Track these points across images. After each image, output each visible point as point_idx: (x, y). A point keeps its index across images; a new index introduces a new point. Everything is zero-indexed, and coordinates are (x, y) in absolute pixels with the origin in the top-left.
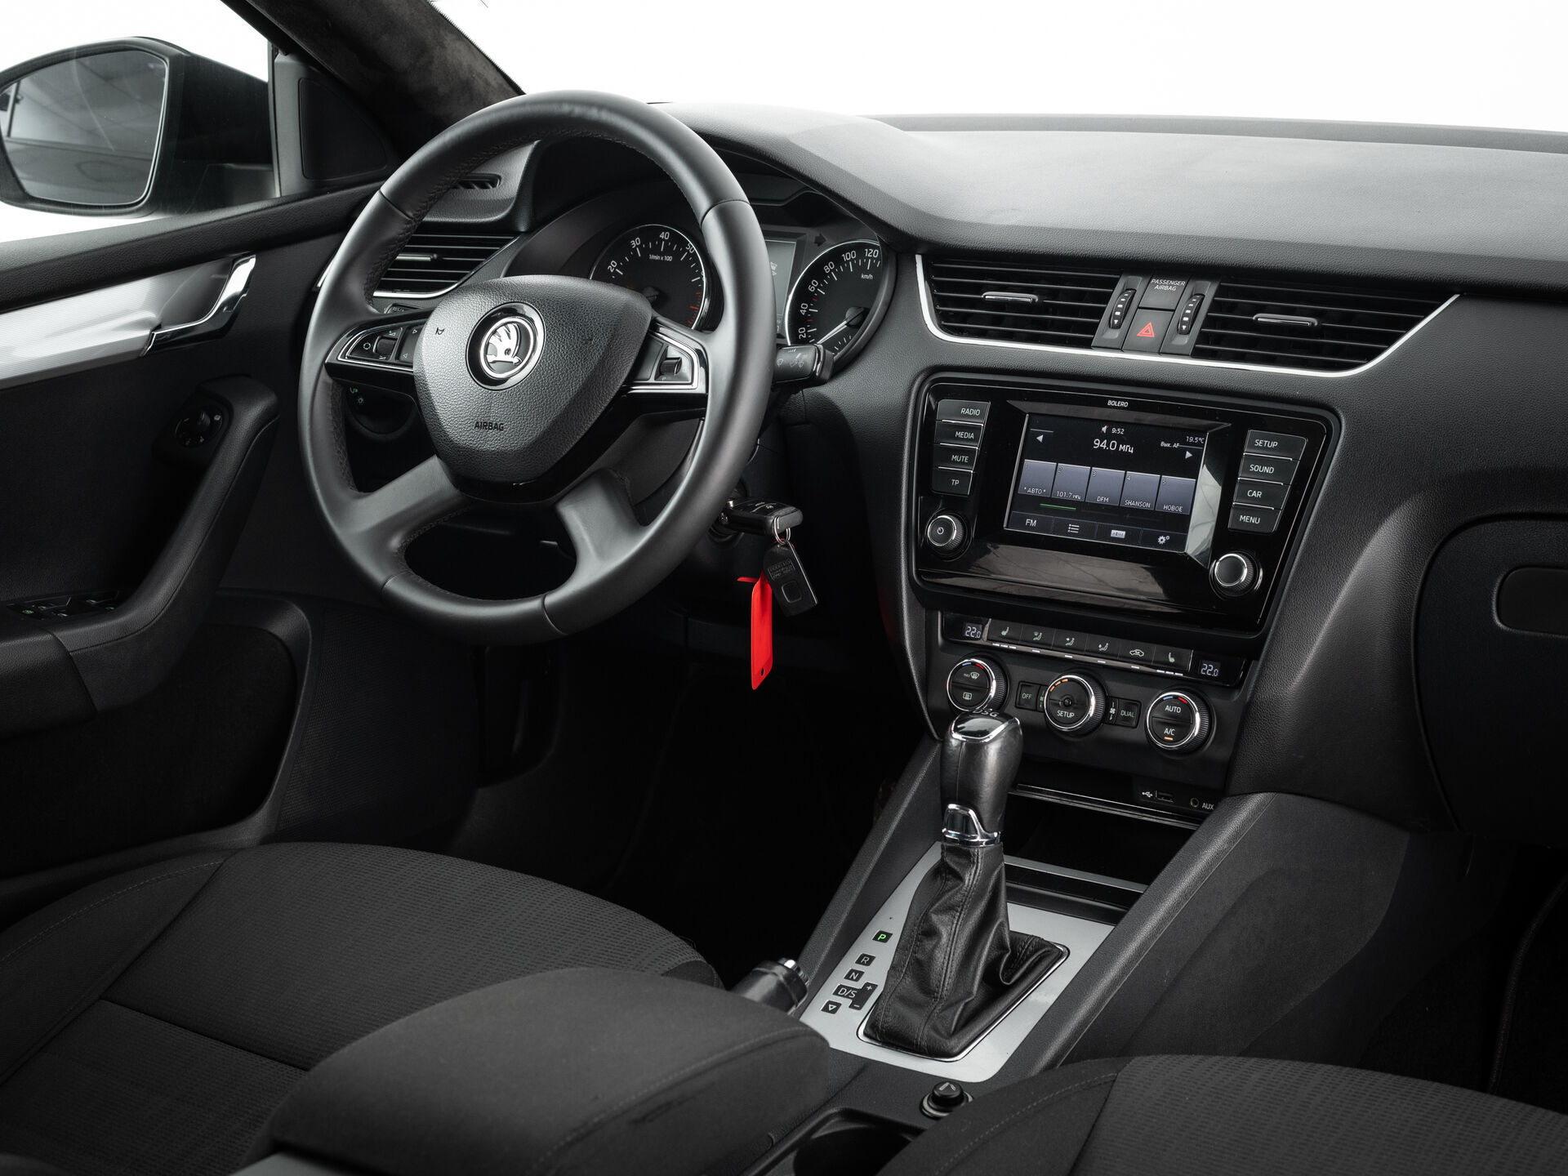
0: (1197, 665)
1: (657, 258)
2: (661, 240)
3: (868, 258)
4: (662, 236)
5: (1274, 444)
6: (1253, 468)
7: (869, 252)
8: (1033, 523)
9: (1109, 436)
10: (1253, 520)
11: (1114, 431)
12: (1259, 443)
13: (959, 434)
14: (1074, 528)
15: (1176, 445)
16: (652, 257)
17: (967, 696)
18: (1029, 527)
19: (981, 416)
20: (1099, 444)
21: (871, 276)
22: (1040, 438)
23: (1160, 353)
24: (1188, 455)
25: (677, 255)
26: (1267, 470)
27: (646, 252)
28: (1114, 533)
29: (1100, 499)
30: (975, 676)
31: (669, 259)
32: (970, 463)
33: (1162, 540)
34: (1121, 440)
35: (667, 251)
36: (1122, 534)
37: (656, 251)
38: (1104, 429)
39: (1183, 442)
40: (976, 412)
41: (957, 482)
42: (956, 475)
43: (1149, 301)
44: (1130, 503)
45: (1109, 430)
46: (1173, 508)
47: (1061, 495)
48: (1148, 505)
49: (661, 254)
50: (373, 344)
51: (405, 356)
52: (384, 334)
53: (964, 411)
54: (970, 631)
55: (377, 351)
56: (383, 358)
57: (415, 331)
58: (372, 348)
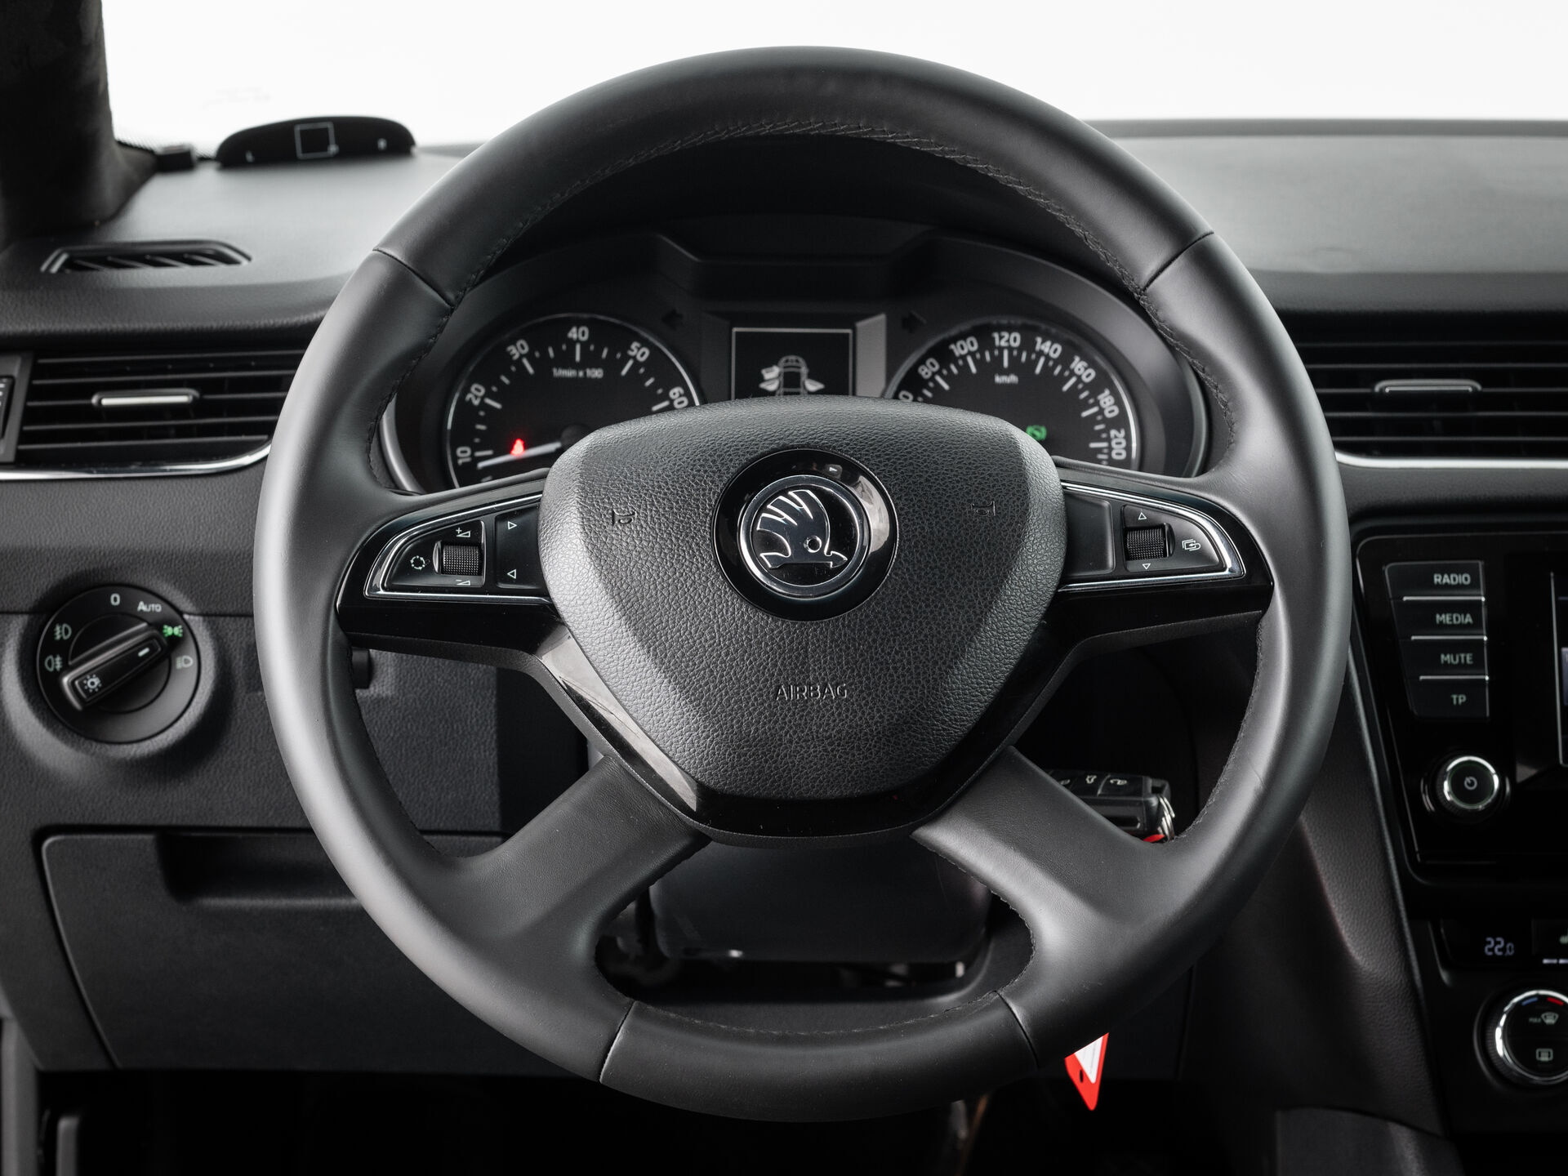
1: (570, 373)
2: (572, 343)
3: (1001, 349)
4: (573, 334)
7: (1001, 338)
13: (1444, 618)
16: (560, 373)
17: (1545, 1056)
19: (1474, 585)
21: (1013, 379)
25: (611, 367)
27: (544, 364)
30: (1550, 1020)
31: (597, 373)
32: (1477, 666)
35: (590, 360)
37: (566, 361)
40: (1463, 579)
41: (1462, 699)
42: (1458, 687)
49: (577, 367)
50: (429, 557)
51: (513, 574)
52: (447, 536)
53: (1437, 579)
54: (1496, 946)
55: (443, 571)
56: (467, 582)
57: (511, 525)
58: (430, 566)
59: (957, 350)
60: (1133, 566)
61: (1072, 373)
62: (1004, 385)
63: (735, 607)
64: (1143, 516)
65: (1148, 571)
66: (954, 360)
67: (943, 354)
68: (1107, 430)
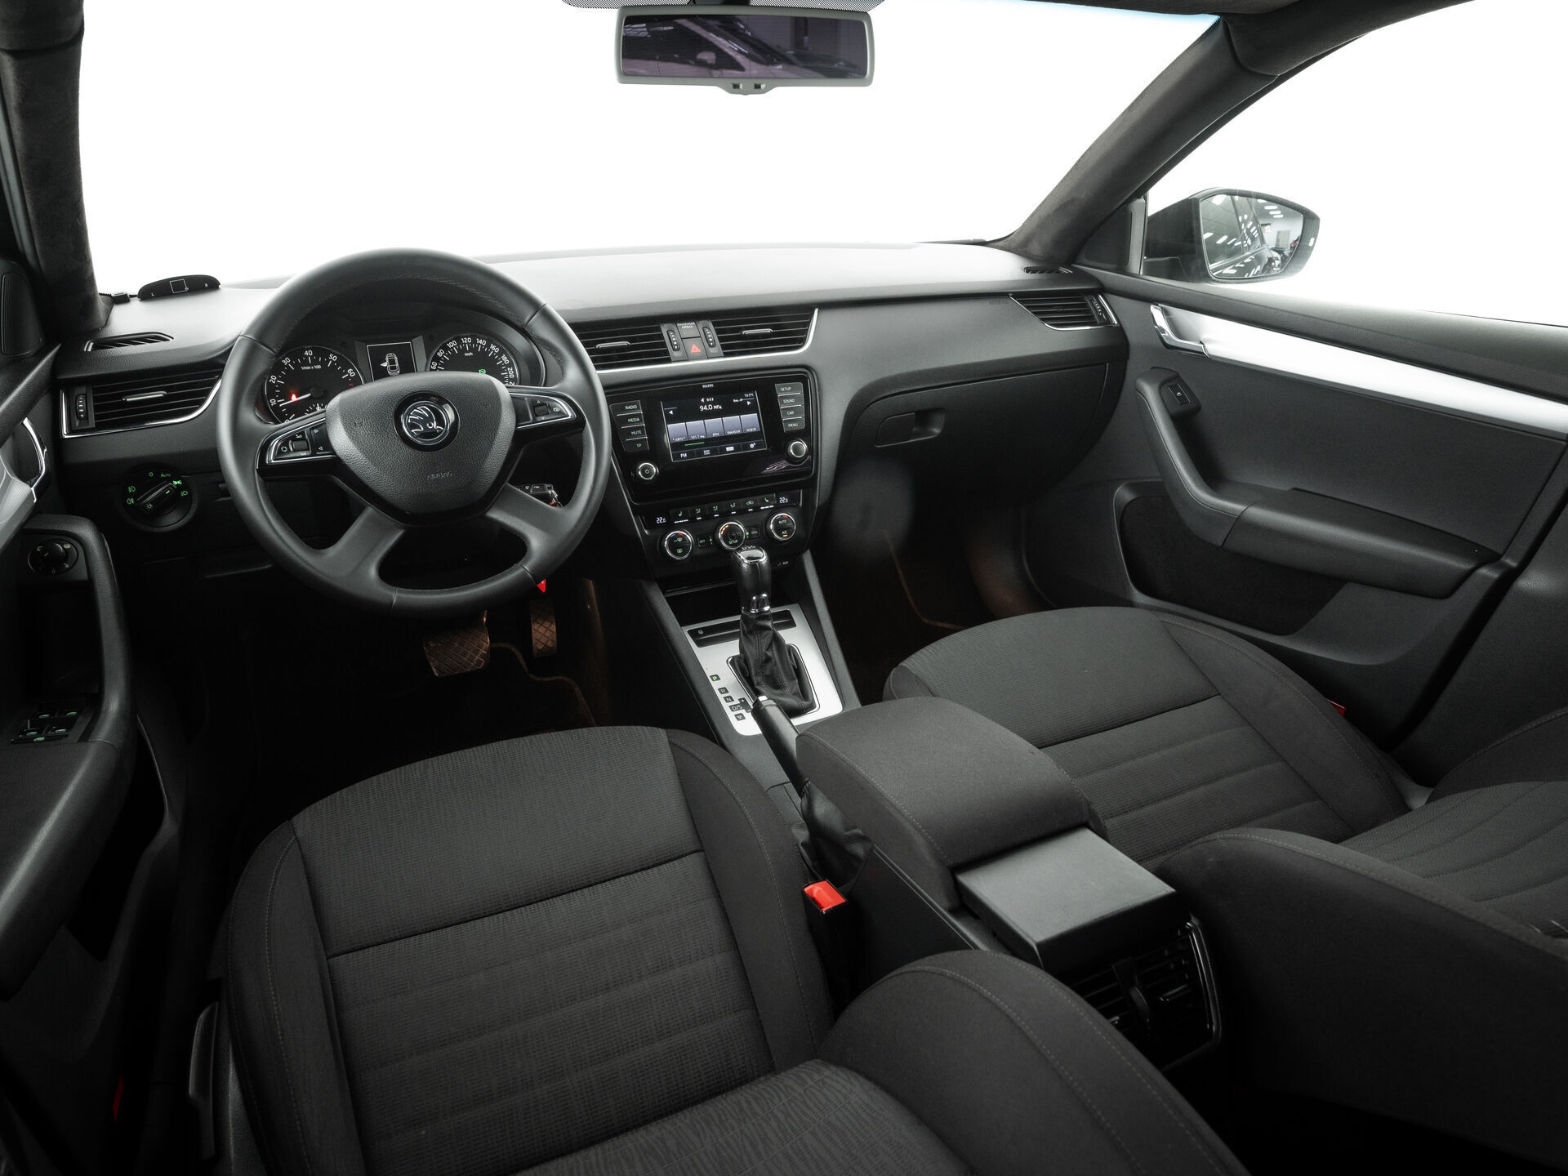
0: (778, 500)
1: (308, 368)
2: (307, 357)
3: (465, 344)
4: (306, 353)
5: (789, 388)
6: (785, 401)
7: (464, 340)
8: (685, 455)
9: (706, 403)
10: (795, 425)
11: (708, 400)
12: (783, 390)
13: (632, 420)
14: (707, 452)
15: (741, 400)
16: (304, 368)
17: (680, 551)
18: (684, 458)
19: (638, 408)
20: (702, 408)
21: (471, 354)
22: (671, 412)
23: (708, 358)
24: (749, 403)
25: (324, 364)
26: (791, 401)
27: (297, 366)
28: (728, 449)
29: (714, 435)
30: (680, 540)
31: (319, 367)
32: (643, 434)
33: (752, 446)
34: (713, 403)
35: (315, 362)
36: (732, 448)
37: (305, 363)
38: (703, 400)
39: (744, 398)
40: (635, 407)
41: (640, 445)
42: (638, 441)
43: (684, 335)
44: (730, 433)
45: (705, 400)
46: (751, 430)
47: (693, 438)
48: (739, 431)
49: (310, 365)
50: (288, 447)
51: (321, 448)
52: (293, 438)
53: (626, 408)
54: (660, 520)
55: (295, 451)
56: (304, 454)
57: (316, 431)
58: (289, 449)
59: (449, 345)
60: (539, 419)
61: (491, 350)
62: (468, 356)
63: (407, 450)
64: (539, 402)
65: (543, 420)
66: (449, 349)
67: (446, 348)
68: (506, 368)
